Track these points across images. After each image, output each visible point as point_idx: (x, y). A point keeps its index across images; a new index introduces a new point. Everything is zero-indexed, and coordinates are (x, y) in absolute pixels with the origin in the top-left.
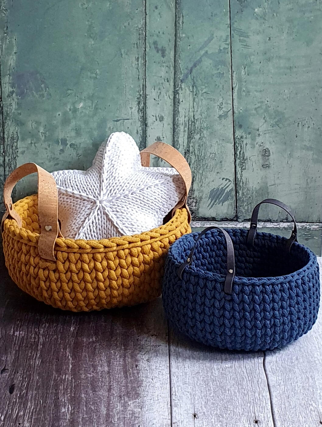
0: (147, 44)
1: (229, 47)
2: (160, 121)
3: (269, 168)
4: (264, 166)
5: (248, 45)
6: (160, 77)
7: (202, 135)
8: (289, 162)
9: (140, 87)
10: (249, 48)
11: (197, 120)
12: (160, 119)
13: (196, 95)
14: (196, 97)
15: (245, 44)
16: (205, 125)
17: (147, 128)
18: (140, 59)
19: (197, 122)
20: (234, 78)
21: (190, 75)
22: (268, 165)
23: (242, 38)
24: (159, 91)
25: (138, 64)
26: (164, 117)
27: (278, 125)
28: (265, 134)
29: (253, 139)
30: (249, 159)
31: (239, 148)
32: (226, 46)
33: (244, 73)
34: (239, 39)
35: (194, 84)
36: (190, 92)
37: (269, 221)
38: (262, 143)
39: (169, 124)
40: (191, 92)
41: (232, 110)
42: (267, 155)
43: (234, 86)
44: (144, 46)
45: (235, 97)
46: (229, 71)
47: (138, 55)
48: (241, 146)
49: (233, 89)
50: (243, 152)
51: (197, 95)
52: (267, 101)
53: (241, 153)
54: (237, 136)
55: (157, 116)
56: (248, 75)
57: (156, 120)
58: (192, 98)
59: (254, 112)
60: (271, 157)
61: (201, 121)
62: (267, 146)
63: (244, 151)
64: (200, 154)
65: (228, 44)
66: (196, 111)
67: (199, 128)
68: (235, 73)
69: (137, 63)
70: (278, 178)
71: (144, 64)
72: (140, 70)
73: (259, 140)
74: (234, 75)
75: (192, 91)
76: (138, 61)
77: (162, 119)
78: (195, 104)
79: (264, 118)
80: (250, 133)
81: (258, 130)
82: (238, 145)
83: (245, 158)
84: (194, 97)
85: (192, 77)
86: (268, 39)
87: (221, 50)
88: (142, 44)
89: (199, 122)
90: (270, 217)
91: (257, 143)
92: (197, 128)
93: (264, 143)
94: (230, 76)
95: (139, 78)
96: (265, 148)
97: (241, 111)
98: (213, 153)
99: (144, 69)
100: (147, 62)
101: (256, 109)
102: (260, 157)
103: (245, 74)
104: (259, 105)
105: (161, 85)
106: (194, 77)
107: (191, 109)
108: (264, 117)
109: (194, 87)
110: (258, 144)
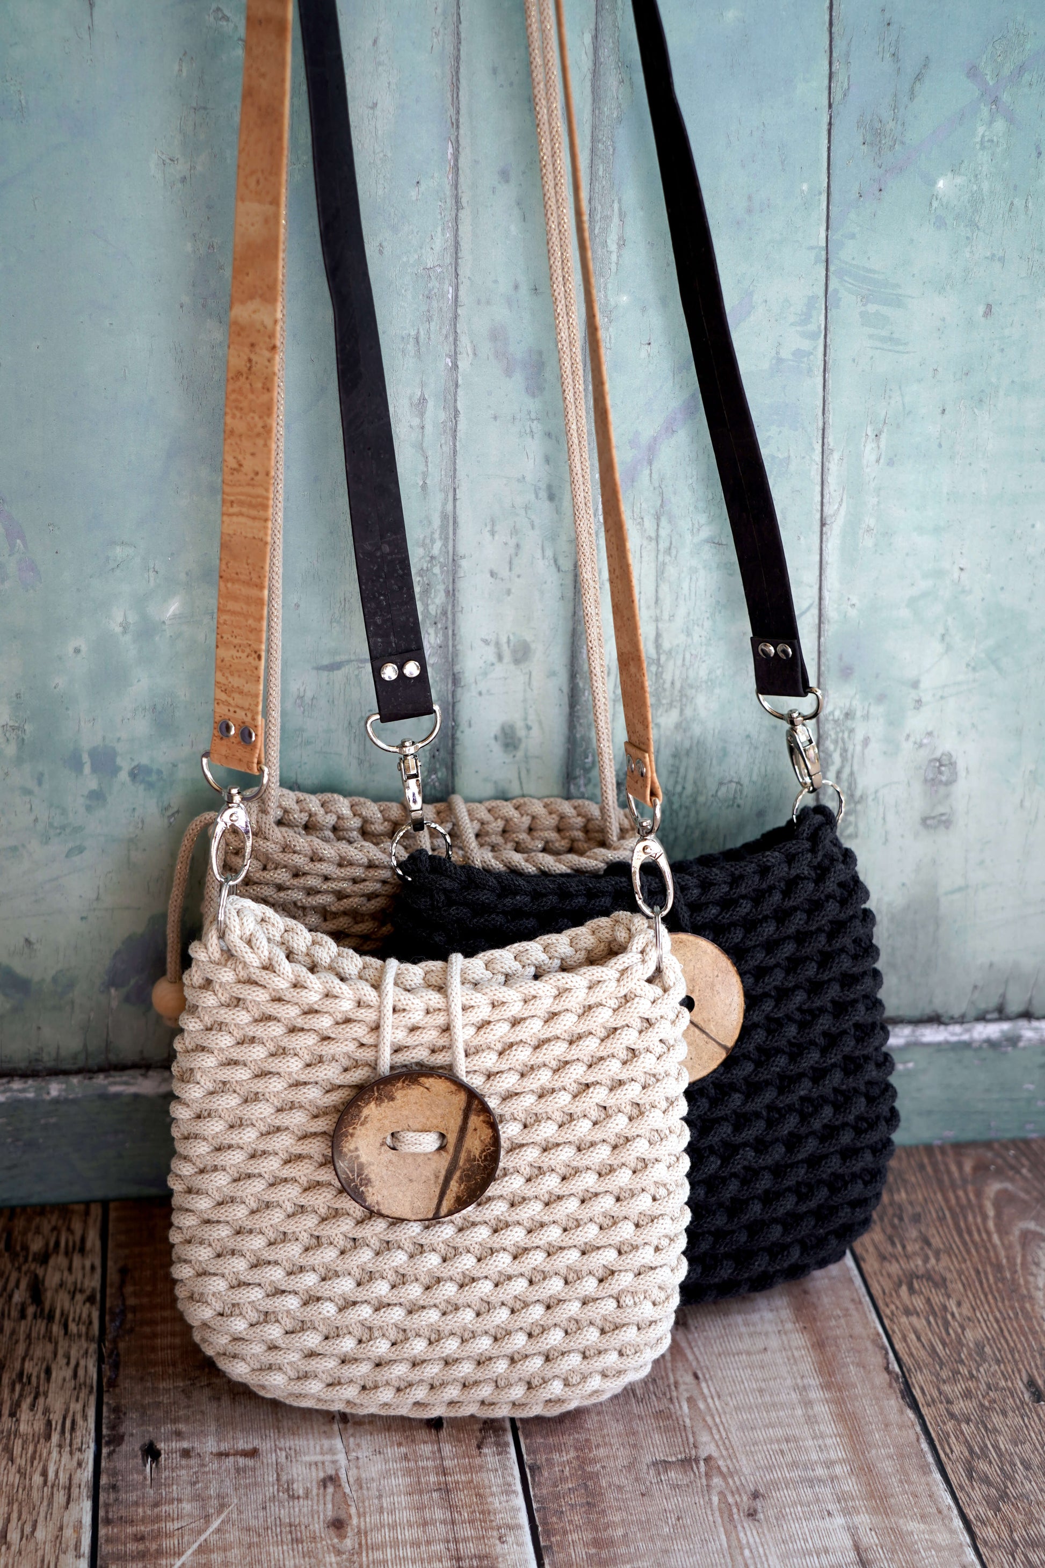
0: (464, 341)
1: (815, 348)
2: (517, 662)
3: (947, 828)
4: (929, 822)
5: (894, 336)
6: (518, 480)
7: (688, 712)
8: (1027, 804)
9: (430, 523)
10: (901, 348)
11: (669, 653)
12: (514, 652)
13: (668, 551)
14: (667, 559)
15: (884, 333)
16: (703, 674)
17: (459, 690)
18: (431, 404)
19: (671, 663)
20: (831, 480)
21: (647, 472)
22: (944, 818)
23: (872, 308)
24: (512, 542)
25: (423, 428)
26: (533, 646)
27: (995, 662)
28: (942, 698)
29: (894, 722)
30: (870, 798)
31: (836, 757)
32: (806, 345)
33: (873, 458)
34: (862, 314)
35: (662, 506)
36: (645, 543)
37: (935, 1019)
38: (930, 734)
39: (552, 674)
40: (650, 538)
41: (815, 611)
42: (944, 778)
43: (828, 510)
44: (447, 348)
45: (832, 556)
46: (813, 449)
47: (423, 385)
48: (845, 750)
49: (823, 524)
50: (852, 774)
51: (674, 552)
52: (962, 569)
53: (845, 775)
54: (832, 713)
55: (504, 640)
56: (891, 463)
57: (500, 657)
58: (653, 565)
59: (905, 613)
60: (961, 787)
61: (688, 656)
62: (948, 744)
63: (856, 768)
64: (679, 789)
65: (813, 336)
66: (666, 616)
67: (678, 685)
68: (836, 456)
69: (416, 421)
70: (982, 862)
71: (449, 424)
72: (429, 453)
73: (917, 723)
74: (833, 466)
75: (653, 535)
76: (422, 414)
77: (522, 654)
78: (664, 588)
79: (943, 636)
80: (881, 698)
81: (915, 685)
82: (832, 747)
83: (858, 793)
84: (661, 558)
85: (655, 476)
86: (981, 309)
87: (780, 360)
88: (442, 338)
89: (679, 662)
90: (938, 1005)
91: (908, 736)
92: (667, 685)
93: (935, 733)
94: (816, 468)
95: (424, 486)
96: (938, 754)
97: (853, 613)
98: (731, 781)
99: (447, 449)
100: (462, 419)
101: (912, 602)
102: (918, 788)
103: (878, 461)
104: (924, 585)
105: (522, 512)
106: (662, 479)
107: (648, 608)
108: (943, 631)
109: (664, 522)
110: (912, 739)
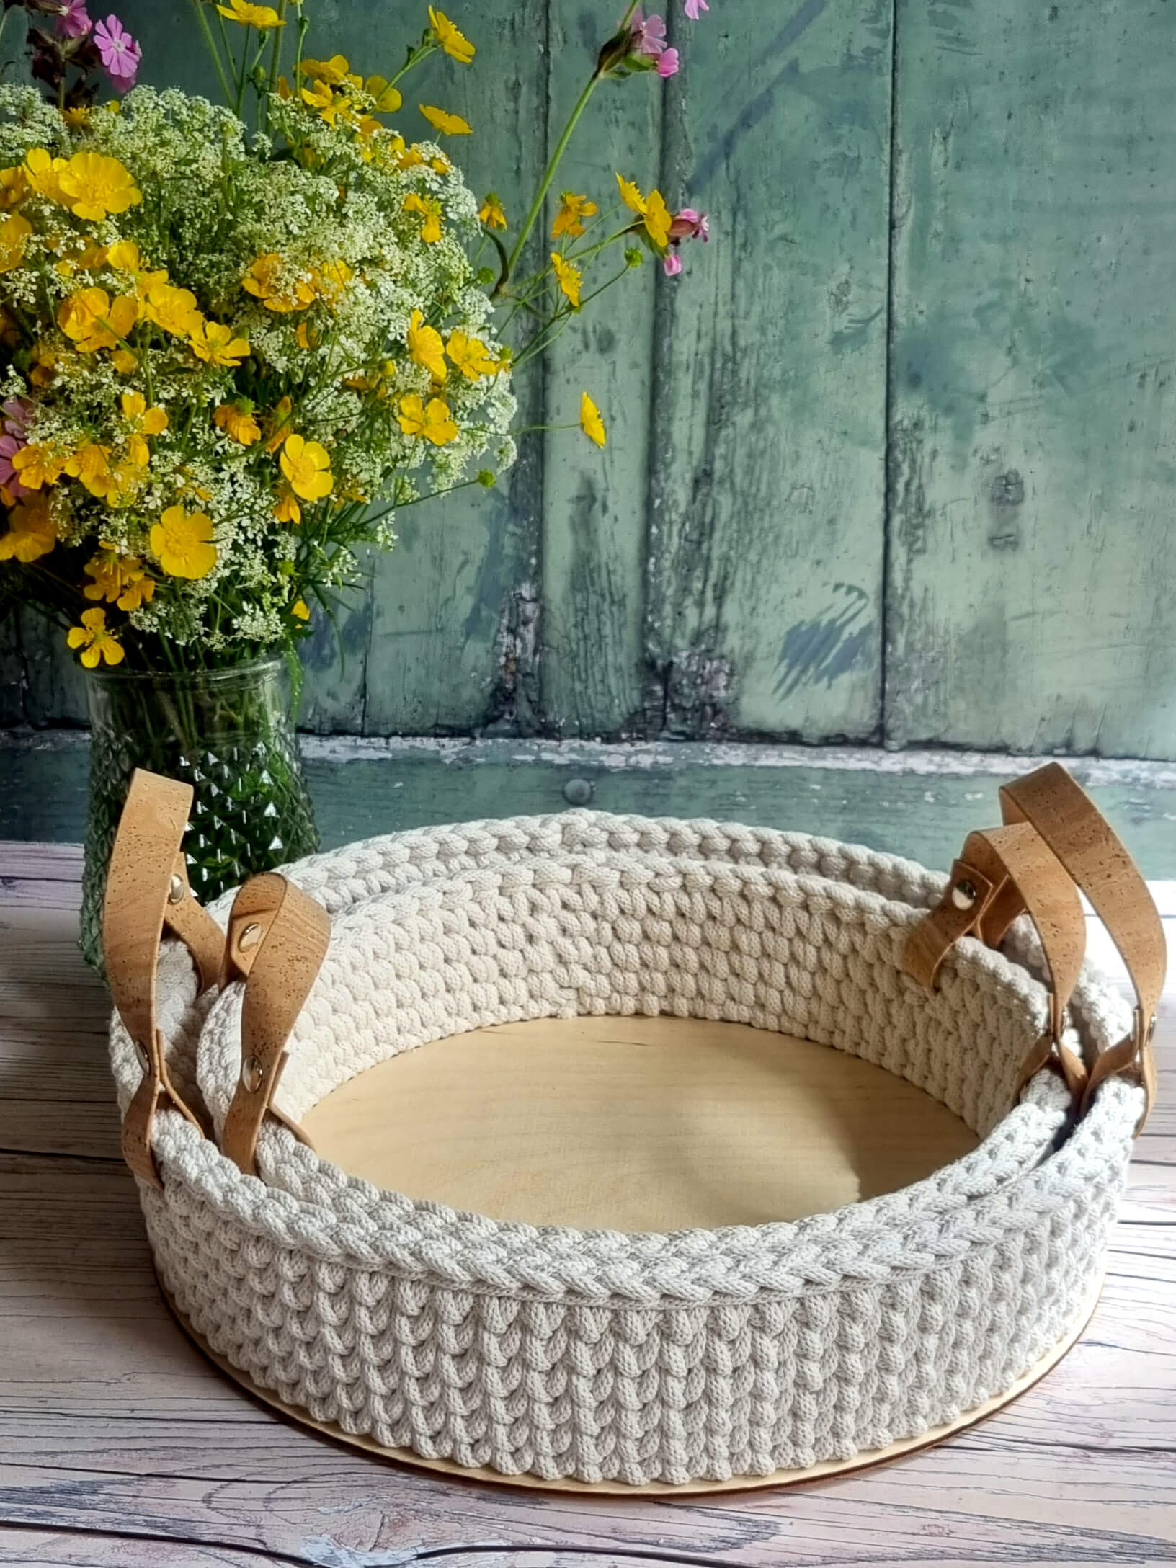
0: (555, 28)
1: (885, 46)
2: (602, 350)
3: (1014, 550)
4: (996, 542)
5: (962, 36)
6: (604, 170)
7: (763, 412)
8: (1094, 530)
9: (523, 207)
10: (967, 49)
11: (745, 351)
12: (600, 341)
13: (744, 246)
14: (743, 255)
15: (951, 33)
16: (777, 373)
17: (549, 377)
18: (524, 89)
19: (747, 360)
20: (901, 182)
21: (724, 166)
22: (1011, 539)
23: (940, 7)
24: (598, 230)
25: (517, 112)
26: (617, 336)
27: (1061, 379)
28: (1009, 413)
29: (962, 434)
30: (939, 513)
31: (905, 468)
32: (875, 42)
33: (941, 161)
34: (931, 13)
35: (738, 200)
36: (722, 237)
37: (1002, 749)
38: (997, 450)
39: (635, 365)
40: (727, 233)
41: (884, 316)
42: (1011, 498)
43: (899, 212)
44: (540, 34)
45: (901, 261)
46: (882, 150)
47: (517, 70)
48: (913, 461)
49: (892, 226)
50: (920, 486)
51: (749, 249)
52: (1028, 281)
53: (913, 487)
54: (901, 422)
55: (590, 328)
56: (958, 167)
57: (587, 346)
58: (729, 259)
59: (973, 323)
60: (1028, 507)
61: (762, 356)
62: (1014, 461)
63: (924, 480)
64: (754, 490)
65: (882, 34)
66: (741, 313)
67: (753, 383)
68: (905, 157)
69: (511, 106)
70: (1049, 588)
71: (542, 110)
72: (523, 138)
73: (984, 437)
74: (902, 168)
75: (730, 229)
76: (516, 99)
77: (606, 343)
78: (740, 284)
79: (1010, 349)
80: (949, 410)
81: (982, 398)
82: (900, 457)
83: (926, 507)
84: (737, 253)
85: (732, 170)
86: (1047, 12)
87: (851, 57)
88: (534, 24)
89: (754, 361)
90: (1006, 733)
91: (976, 451)
92: (743, 384)
93: (1002, 450)
94: (885, 170)
95: (518, 171)
96: (1005, 471)
97: (921, 320)
98: (803, 486)
99: (539, 134)
100: (553, 104)
101: (979, 312)
102: (984, 505)
103: (945, 165)
104: (993, 295)
105: (608, 201)
106: (738, 172)
107: (725, 304)
108: (1009, 344)
109: (740, 217)
110: (979, 455)
